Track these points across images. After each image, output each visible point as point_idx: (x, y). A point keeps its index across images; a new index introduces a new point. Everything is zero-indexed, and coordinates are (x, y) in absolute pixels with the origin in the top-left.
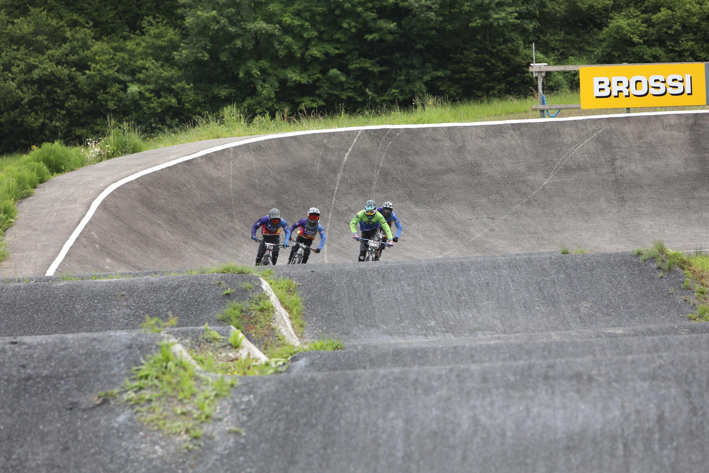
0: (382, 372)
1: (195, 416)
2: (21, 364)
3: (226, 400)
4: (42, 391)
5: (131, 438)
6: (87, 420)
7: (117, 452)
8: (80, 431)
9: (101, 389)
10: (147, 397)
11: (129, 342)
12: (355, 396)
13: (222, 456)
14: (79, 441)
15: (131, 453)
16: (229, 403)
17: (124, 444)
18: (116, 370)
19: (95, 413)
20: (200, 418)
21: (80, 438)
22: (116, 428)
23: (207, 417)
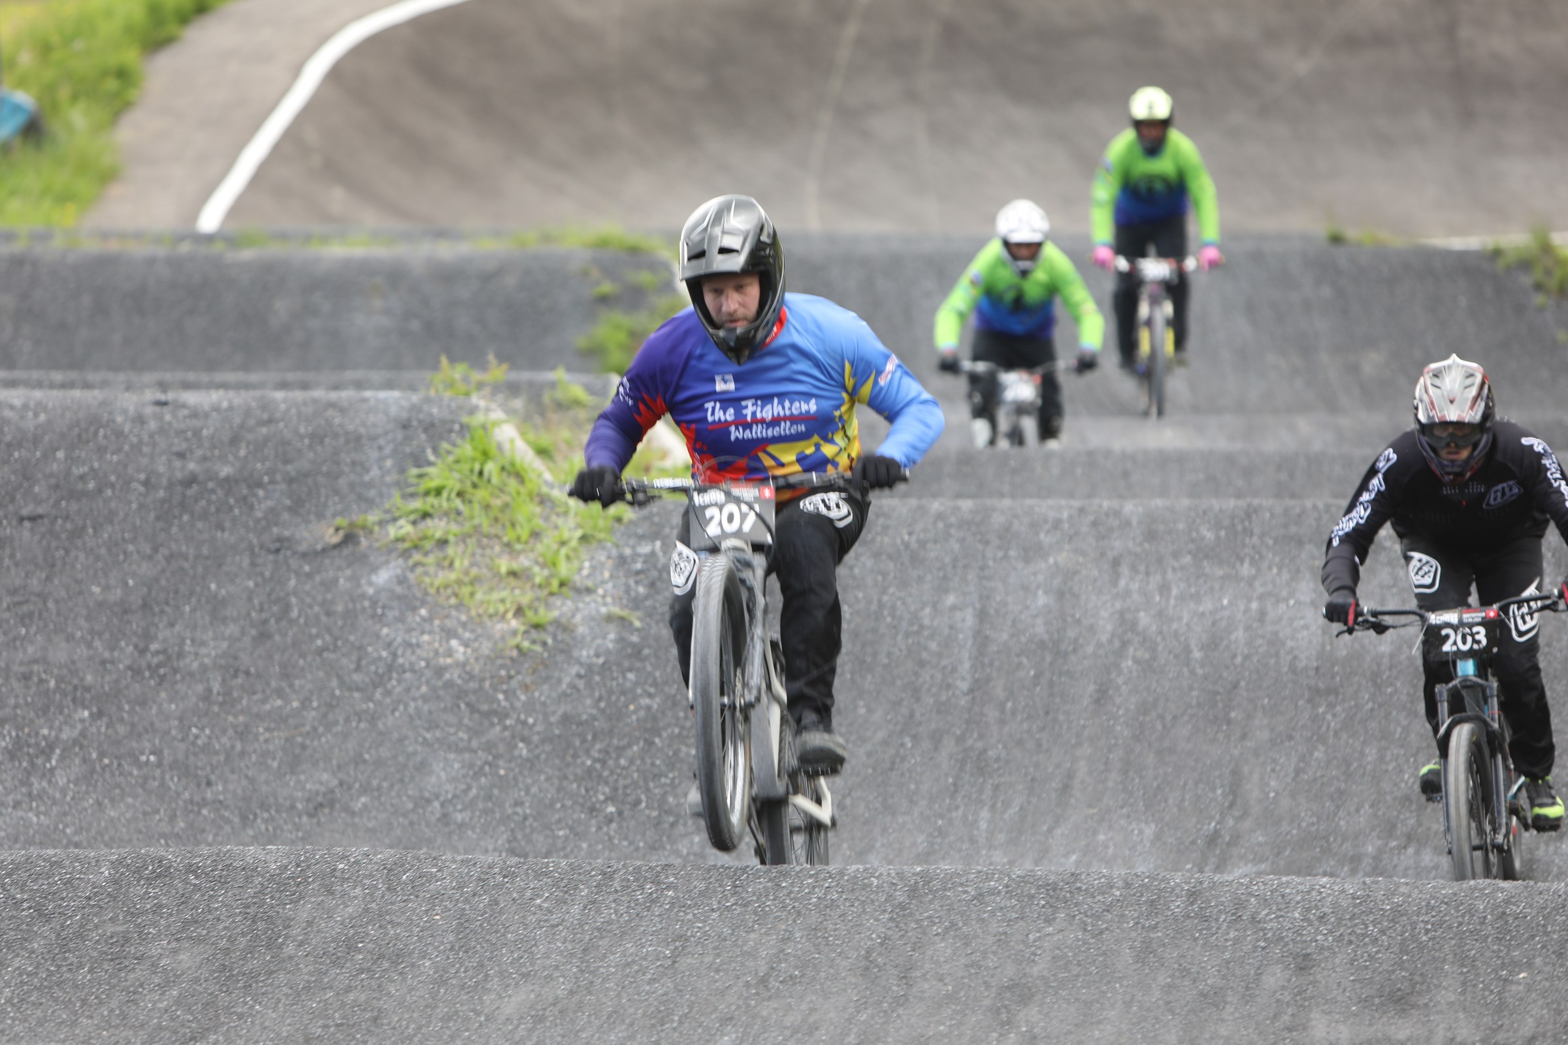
0: (936, 506)
1: (538, 580)
2: (175, 449)
3: (603, 548)
4: (218, 510)
5: (401, 619)
6: (309, 576)
7: (370, 649)
8: (294, 600)
9: (341, 513)
10: (438, 534)
11: (404, 415)
12: (877, 555)
13: (590, 668)
14: (292, 622)
15: (400, 652)
16: (609, 557)
17: (385, 631)
18: (375, 472)
19: (327, 561)
20: (548, 584)
21: (294, 613)
22: (370, 599)
23: (562, 584)
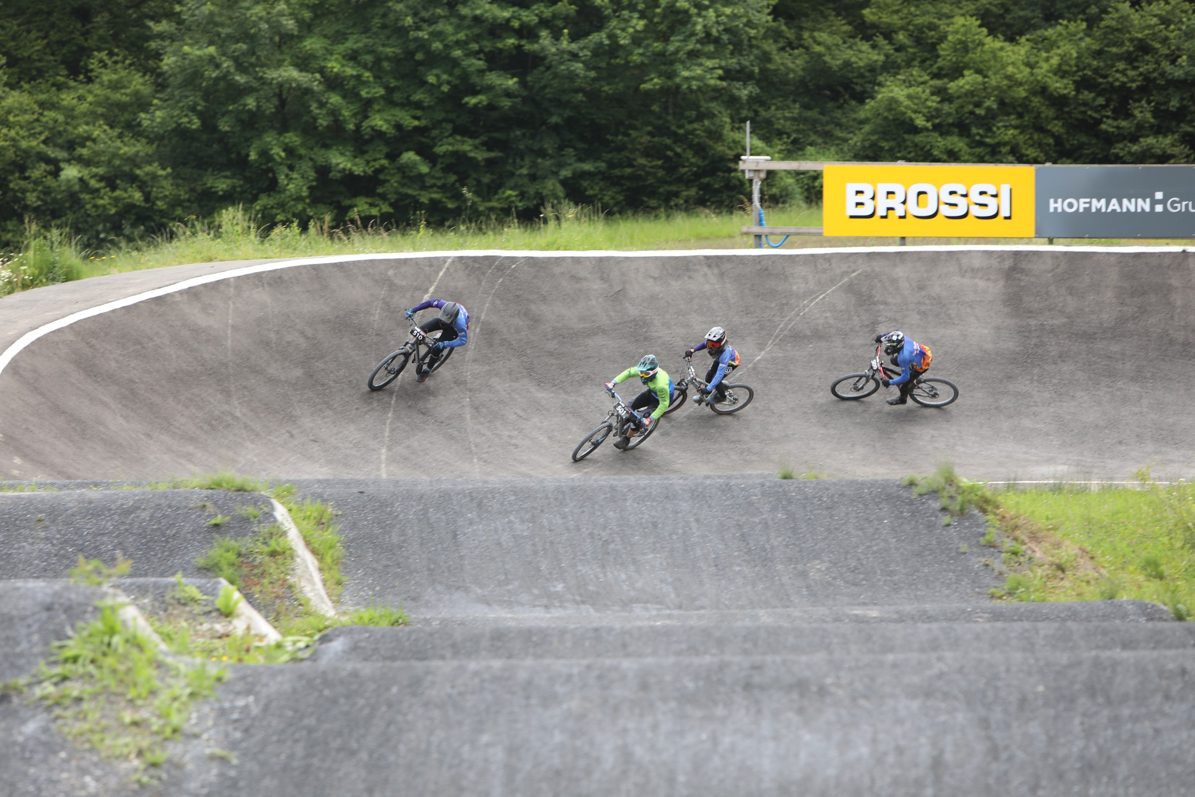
0: (473, 665)
1: (155, 728)
3: (208, 702)
5: (45, 761)
7: (20, 785)
10: (75, 693)
11: (48, 600)
12: (426, 705)
15: (44, 786)
16: (212, 709)
17: (32, 771)
18: (24, 646)
20: (163, 732)
22: (20, 744)
23: (175, 731)
